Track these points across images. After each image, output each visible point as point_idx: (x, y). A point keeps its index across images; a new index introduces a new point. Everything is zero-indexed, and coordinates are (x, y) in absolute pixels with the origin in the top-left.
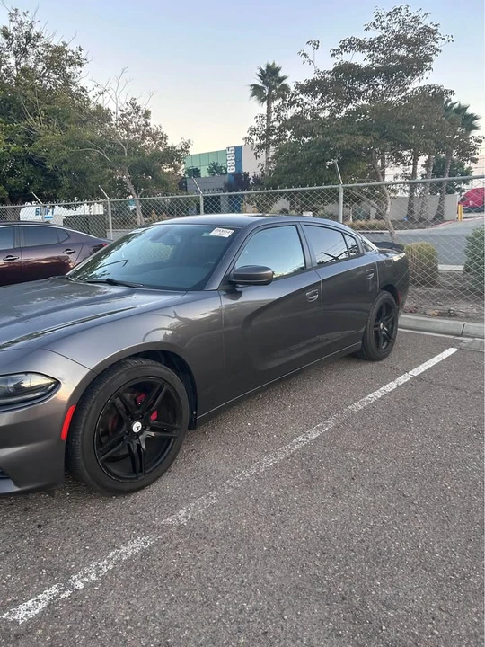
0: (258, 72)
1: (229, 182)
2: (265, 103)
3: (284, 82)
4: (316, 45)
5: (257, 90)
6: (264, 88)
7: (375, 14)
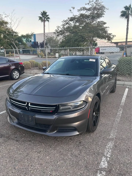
0: (41, 13)
1: (32, 44)
2: (43, 22)
3: (48, 16)
4: (74, 8)
5: (40, 18)
6: (42, 18)
7: (89, 1)
